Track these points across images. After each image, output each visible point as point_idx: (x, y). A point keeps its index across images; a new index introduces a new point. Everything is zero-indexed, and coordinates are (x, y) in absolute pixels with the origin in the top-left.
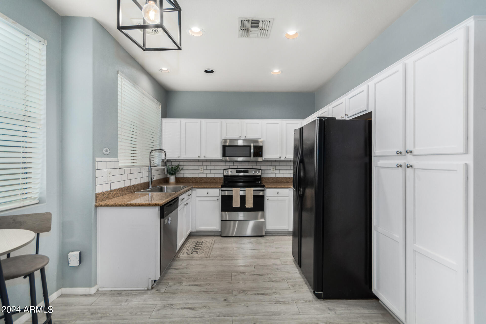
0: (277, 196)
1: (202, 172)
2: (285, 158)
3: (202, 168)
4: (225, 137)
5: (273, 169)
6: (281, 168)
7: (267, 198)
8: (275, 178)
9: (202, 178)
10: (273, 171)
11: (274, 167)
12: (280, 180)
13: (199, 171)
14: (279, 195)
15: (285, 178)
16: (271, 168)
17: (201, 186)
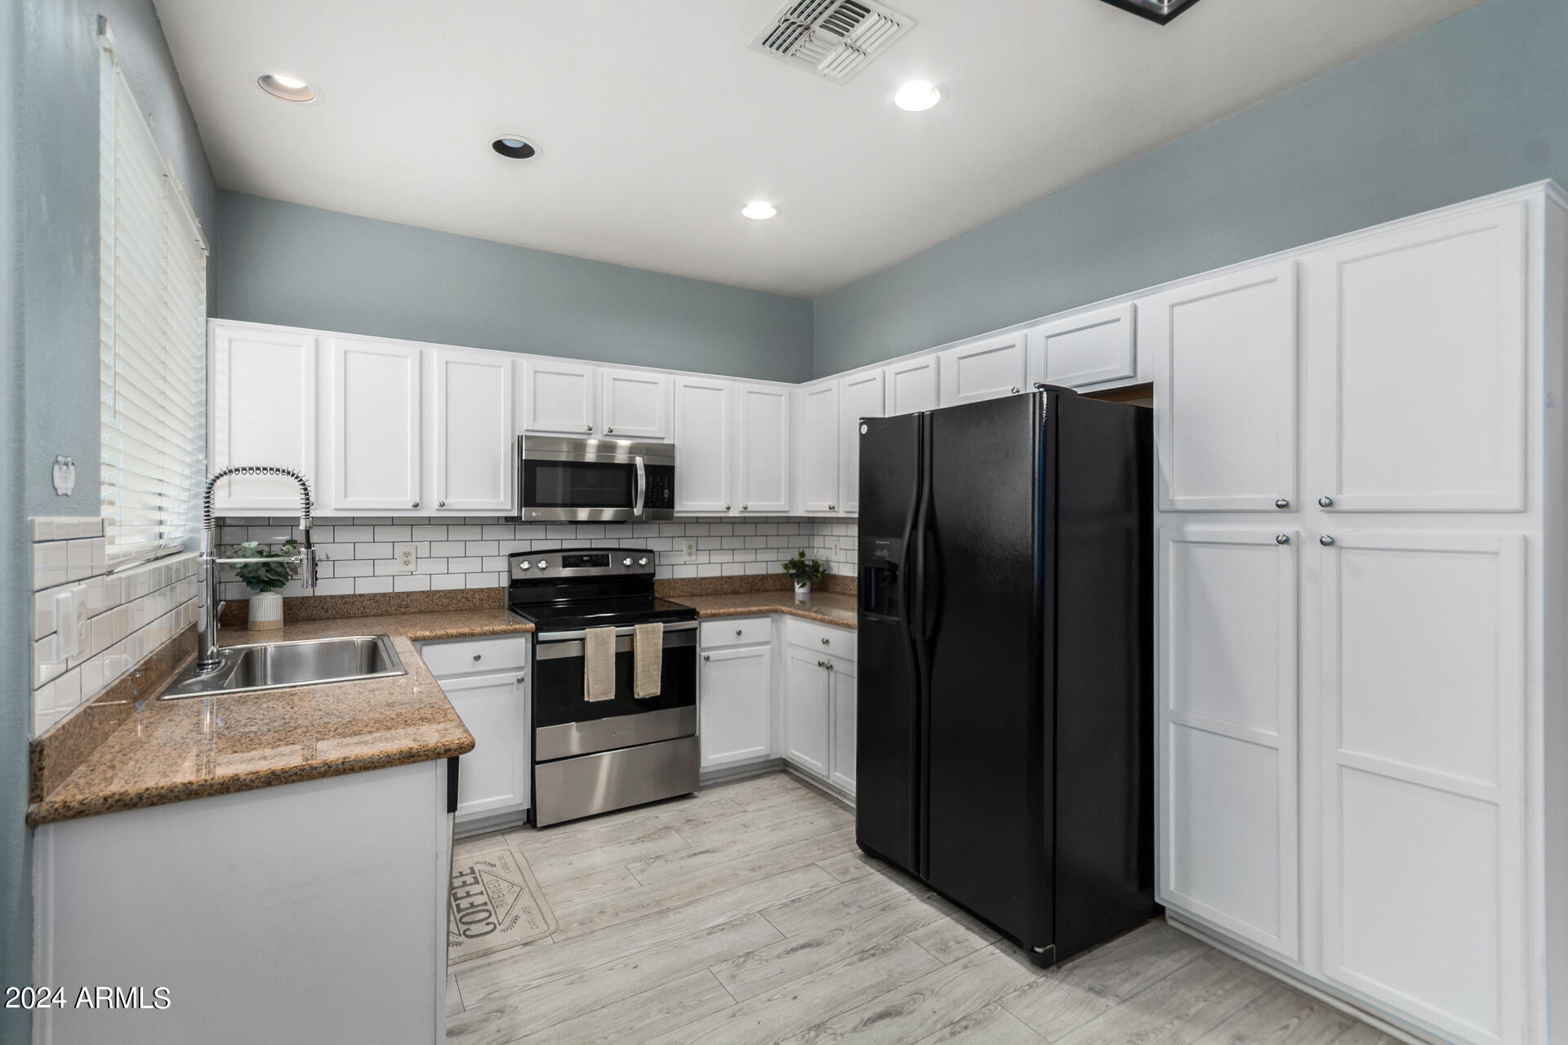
0: (736, 643)
1: (412, 567)
2: (741, 512)
3: (407, 554)
4: (531, 428)
5: (690, 547)
6: (715, 543)
7: (704, 654)
8: (695, 578)
9: (408, 594)
10: (690, 554)
11: (693, 543)
12: (712, 586)
13: (395, 567)
14: (743, 639)
15: (729, 578)
16: (683, 545)
17: (448, 631)
